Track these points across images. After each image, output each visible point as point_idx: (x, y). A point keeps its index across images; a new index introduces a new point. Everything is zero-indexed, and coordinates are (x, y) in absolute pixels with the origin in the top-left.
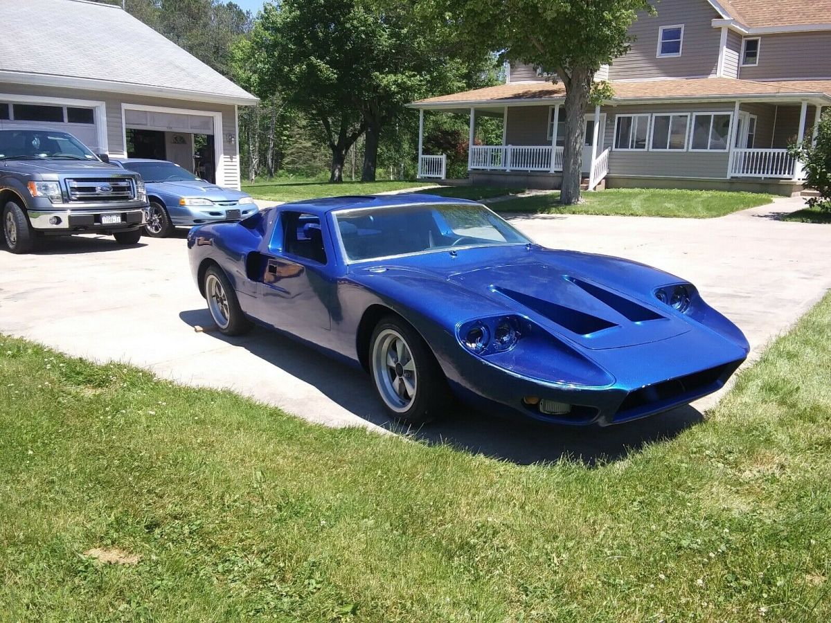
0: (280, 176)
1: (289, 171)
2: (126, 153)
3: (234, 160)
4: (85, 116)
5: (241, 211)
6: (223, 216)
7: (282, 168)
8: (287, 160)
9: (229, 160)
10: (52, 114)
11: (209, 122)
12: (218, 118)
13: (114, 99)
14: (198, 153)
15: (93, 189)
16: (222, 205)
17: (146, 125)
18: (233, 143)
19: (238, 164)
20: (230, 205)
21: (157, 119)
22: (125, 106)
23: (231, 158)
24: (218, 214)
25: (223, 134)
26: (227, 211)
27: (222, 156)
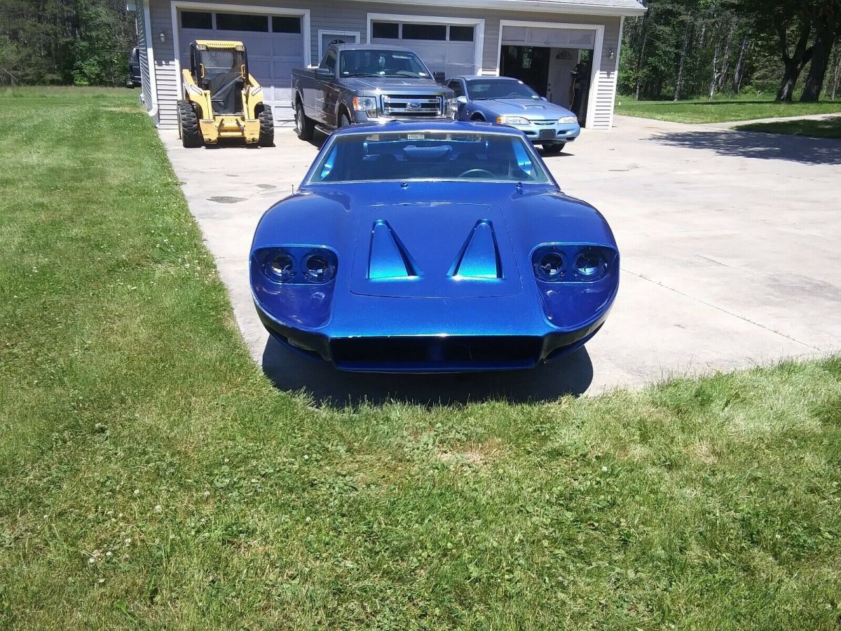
0: (746, 93)
1: (758, 87)
2: (498, 70)
3: (611, 76)
4: (464, 34)
5: (557, 132)
6: (535, 136)
7: (751, 84)
8: (757, 74)
9: (606, 76)
10: (435, 33)
11: (590, 36)
12: (600, 30)
13: (492, 16)
14: (576, 69)
15: (404, 105)
16: (538, 124)
17: (523, 41)
18: (612, 57)
19: (615, 81)
20: (547, 124)
21: (535, 35)
22: (504, 23)
23: (609, 74)
24: (532, 133)
25: (603, 48)
26: (541, 131)
27: (598, 72)
